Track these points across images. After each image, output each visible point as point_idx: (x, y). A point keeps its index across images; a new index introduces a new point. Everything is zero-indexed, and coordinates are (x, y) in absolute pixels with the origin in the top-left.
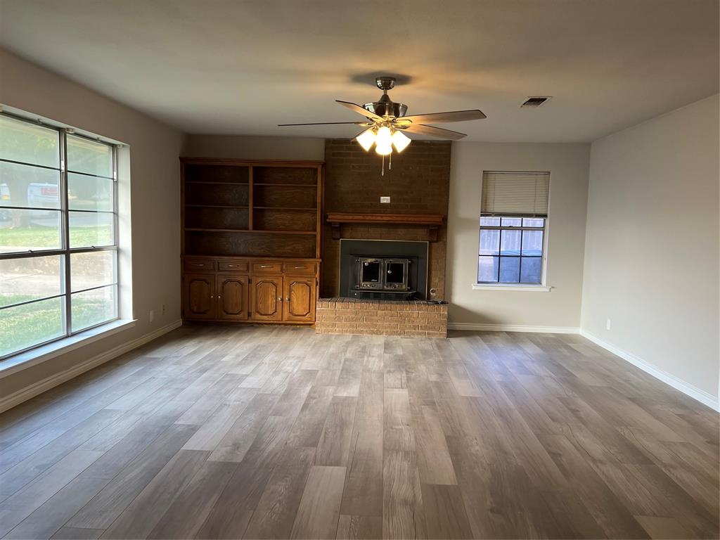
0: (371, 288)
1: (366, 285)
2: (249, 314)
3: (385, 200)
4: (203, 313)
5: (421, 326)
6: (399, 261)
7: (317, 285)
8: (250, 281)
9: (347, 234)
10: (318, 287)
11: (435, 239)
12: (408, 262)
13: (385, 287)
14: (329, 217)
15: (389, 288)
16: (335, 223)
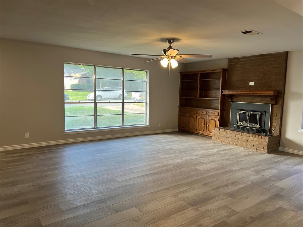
0: (243, 125)
1: (241, 123)
2: (196, 130)
3: (252, 84)
4: (183, 127)
5: (255, 145)
6: (256, 113)
7: (218, 121)
8: (197, 117)
9: (235, 100)
10: (219, 122)
11: (274, 103)
12: (259, 114)
13: (249, 125)
14: (223, 92)
15: (250, 126)
16: (227, 95)
